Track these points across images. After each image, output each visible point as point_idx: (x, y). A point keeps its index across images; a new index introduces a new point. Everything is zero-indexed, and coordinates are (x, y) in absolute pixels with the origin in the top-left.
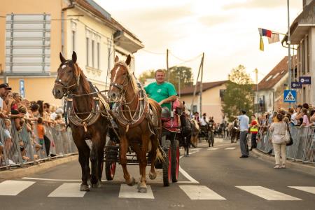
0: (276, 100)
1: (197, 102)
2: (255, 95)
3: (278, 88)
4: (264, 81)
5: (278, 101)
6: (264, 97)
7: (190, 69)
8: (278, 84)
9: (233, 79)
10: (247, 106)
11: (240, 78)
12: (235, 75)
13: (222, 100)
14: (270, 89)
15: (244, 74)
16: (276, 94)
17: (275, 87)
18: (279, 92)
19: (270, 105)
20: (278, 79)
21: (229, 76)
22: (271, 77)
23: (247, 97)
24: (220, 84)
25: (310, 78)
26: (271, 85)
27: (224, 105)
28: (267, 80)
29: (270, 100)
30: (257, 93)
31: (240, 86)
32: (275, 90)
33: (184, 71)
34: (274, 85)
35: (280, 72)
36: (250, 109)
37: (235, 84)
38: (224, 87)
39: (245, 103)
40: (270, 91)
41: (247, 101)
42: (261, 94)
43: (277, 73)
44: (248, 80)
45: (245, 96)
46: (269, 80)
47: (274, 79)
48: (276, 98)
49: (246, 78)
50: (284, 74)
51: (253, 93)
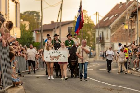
0: (112, 35)
2: (95, 31)
3: (113, 26)
5: (113, 36)
6: (102, 32)
8: (113, 24)
14: (108, 27)
15: (86, 16)
16: (112, 31)
17: (111, 26)
18: (114, 29)
19: (107, 38)
20: (113, 20)
22: (107, 18)
23: (89, 33)
24: (68, 23)
26: (108, 24)
28: (105, 20)
29: (107, 35)
30: (97, 30)
32: (112, 27)
33: (35, 14)
35: (114, 15)
36: (91, 41)
39: (87, 37)
40: (107, 29)
41: (88, 35)
42: (101, 31)
43: (112, 16)
44: (89, 20)
45: (87, 32)
46: (106, 21)
47: (110, 20)
48: (112, 33)
49: (88, 19)
50: (118, 16)
51: (94, 29)
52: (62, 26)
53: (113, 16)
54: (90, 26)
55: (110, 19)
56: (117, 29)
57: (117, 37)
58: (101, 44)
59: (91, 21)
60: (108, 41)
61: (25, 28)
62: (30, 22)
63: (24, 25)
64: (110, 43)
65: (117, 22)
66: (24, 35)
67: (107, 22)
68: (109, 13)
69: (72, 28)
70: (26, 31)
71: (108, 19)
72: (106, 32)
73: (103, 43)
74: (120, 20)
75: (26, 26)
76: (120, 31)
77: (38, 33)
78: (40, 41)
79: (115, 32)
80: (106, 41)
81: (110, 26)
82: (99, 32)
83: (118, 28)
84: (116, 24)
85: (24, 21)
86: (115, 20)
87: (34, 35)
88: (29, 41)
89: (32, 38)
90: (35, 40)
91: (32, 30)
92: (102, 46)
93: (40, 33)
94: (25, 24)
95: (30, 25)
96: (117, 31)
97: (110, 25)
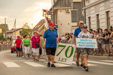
3: (40, 30)
4: (34, 28)
7: (7, 24)
11: (26, 27)
15: (28, 26)
17: (39, 30)
21: (23, 26)
22: (37, 26)
23: (29, 33)
25: (57, 26)
31: (27, 30)
34: (38, 29)
38: (21, 30)
50: (42, 25)
51: (31, 32)
52: (16, 31)
53: (39, 25)
54: (29, 30)
55: (38, 26)
59: (30, 28)
62: (2, 29)
74: (42, 27)
77: (6, 34)
78: (7, 37)
84: (41, 29)
86: (40, 27)
87: (4, 35)
88: (2, 37)
89: (3, 36)
90: (4, 37)
91: (3, 33)
96: (42, 32)
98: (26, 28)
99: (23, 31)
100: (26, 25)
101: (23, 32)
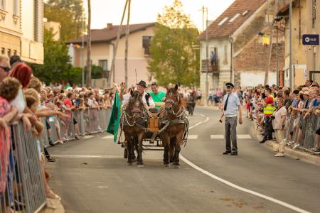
0: (235, 55)
1: (108, 54)
2: (200, 46)
3: (239, 37)
5: (237, 57)
6: (215, 49)
8: (239, 31)
9: (165, 21)
10: (186, 61)
11: (176, 21)
12: (168, 15)
13: (147, 52)
14: (227, 37)
15: (182, 15)
16: (235, 46)
17: (234, 36)
18: (240, 42)
19: (226, 62)
20: (239, 23)
21: (160, 16)
22: (226, 19)
23: (186, 48)
24: (143, 28)
26: (227, 32)
27: (152, 60)
28: (220, 24)
29: (226, 54)
30: (204, 44)
31: (176, 32)
32: (235, 39)
33: (72, 5)
35: (241, 13)
36: (190, 66)
37: (169, 28)
38: (150, 33)
39: (182, 58)
40: (225, 42)
41: (186, 54)
42: (212, 45)
43: (235, 14)
44: (188, 22)
45: (182, 47)
46: (223, 24)
47: (232, 24)
48: (235, 51)
49: (184, 20)
50: (247, 15)
51: (198, 42)
53: (237, 15)
54: (189, 34)
55: (232, 20)
56: (246, 43)
57: (247, 59)
58: (211, 74)
59: (191, 23)
60: (227, 68)
61: (51, 38)
62: (61, 24)
63: (49, 30)
64: (231, 72)
65: (247, 29)
66: (49, 51)
67: (226, 29)
68: (229, 9)
69: (150, 37)
70: (54, 43)
71: (227, 22)
72: (223, 49)
73: (215, 72)
74: (252, 23)
75: (54, 33)
76: (252, 48)
77: (80, 49)
78: (83, 64)
79: (242, 50)
80: (224, 67)
81: (232, 36)
82: (207, 48)
83: (249, 40)
84: (244, 33)
85: (49, 21)
86: (242, 23)
87: (71, 51)
88: (59, 64)
89: (67, 58)
90: (73, 62)
91: (66, 41)
92: (213, 79)
93: (83, 47)
94: (52, 29)
95: (62, 31)
96: (246, 46)
97: (232, 33)
98: (172, 24)
99: (157, 36)
100: (176, 9)
101: (159, 44)
